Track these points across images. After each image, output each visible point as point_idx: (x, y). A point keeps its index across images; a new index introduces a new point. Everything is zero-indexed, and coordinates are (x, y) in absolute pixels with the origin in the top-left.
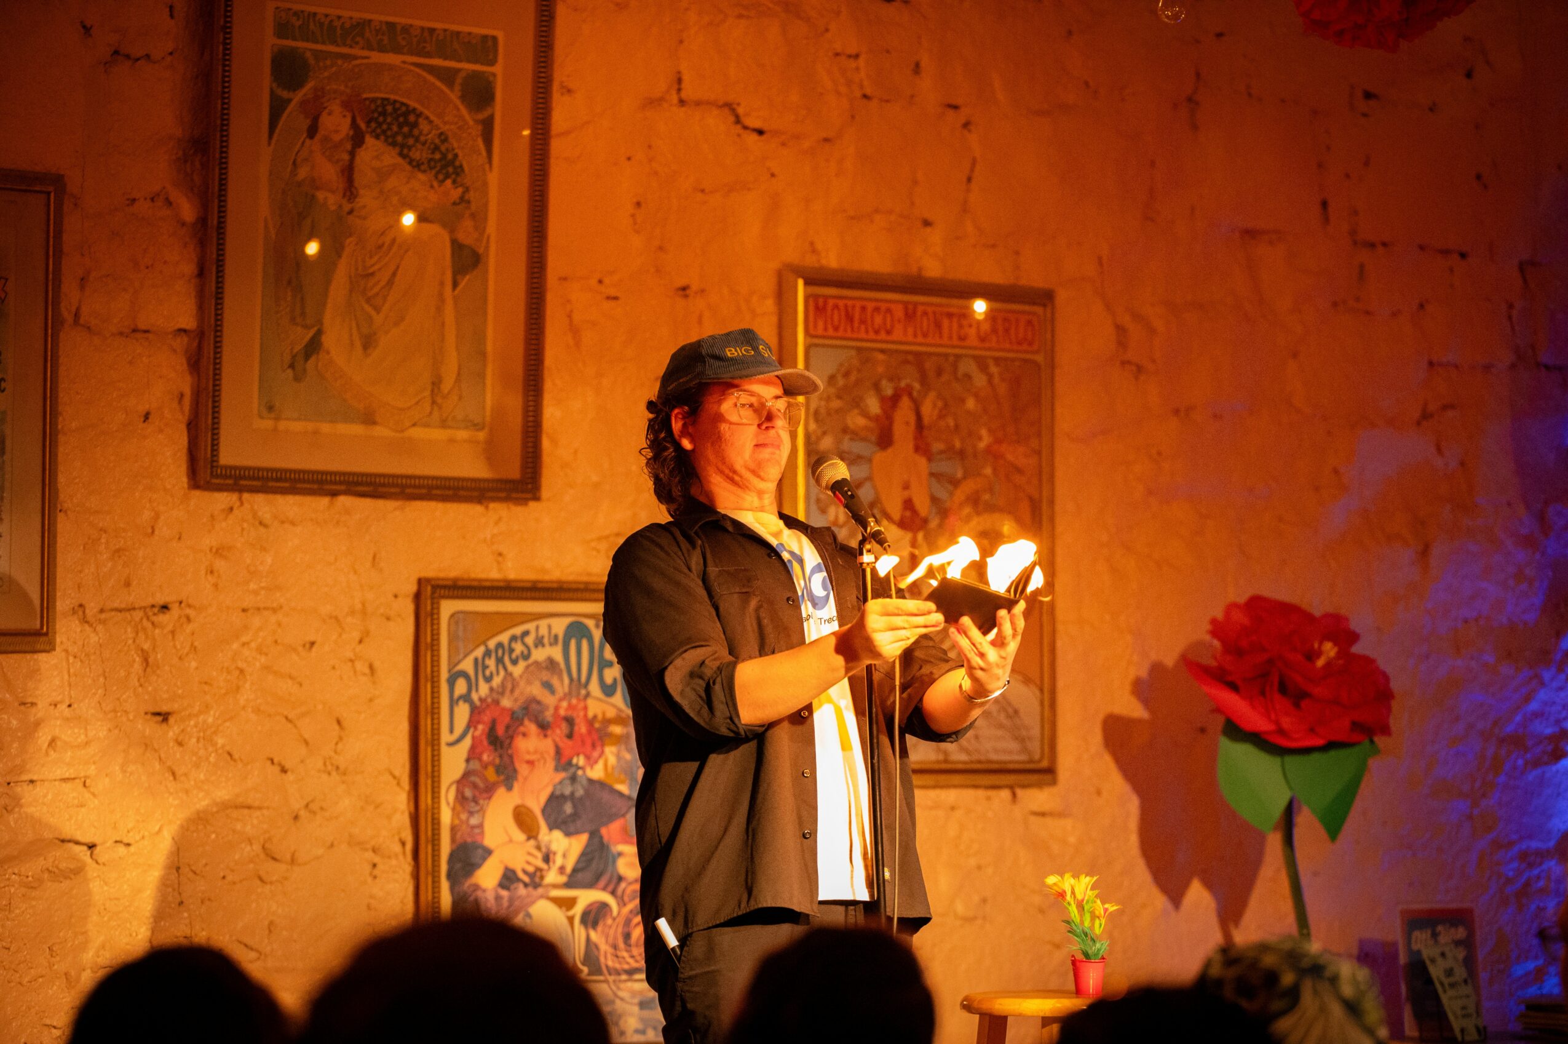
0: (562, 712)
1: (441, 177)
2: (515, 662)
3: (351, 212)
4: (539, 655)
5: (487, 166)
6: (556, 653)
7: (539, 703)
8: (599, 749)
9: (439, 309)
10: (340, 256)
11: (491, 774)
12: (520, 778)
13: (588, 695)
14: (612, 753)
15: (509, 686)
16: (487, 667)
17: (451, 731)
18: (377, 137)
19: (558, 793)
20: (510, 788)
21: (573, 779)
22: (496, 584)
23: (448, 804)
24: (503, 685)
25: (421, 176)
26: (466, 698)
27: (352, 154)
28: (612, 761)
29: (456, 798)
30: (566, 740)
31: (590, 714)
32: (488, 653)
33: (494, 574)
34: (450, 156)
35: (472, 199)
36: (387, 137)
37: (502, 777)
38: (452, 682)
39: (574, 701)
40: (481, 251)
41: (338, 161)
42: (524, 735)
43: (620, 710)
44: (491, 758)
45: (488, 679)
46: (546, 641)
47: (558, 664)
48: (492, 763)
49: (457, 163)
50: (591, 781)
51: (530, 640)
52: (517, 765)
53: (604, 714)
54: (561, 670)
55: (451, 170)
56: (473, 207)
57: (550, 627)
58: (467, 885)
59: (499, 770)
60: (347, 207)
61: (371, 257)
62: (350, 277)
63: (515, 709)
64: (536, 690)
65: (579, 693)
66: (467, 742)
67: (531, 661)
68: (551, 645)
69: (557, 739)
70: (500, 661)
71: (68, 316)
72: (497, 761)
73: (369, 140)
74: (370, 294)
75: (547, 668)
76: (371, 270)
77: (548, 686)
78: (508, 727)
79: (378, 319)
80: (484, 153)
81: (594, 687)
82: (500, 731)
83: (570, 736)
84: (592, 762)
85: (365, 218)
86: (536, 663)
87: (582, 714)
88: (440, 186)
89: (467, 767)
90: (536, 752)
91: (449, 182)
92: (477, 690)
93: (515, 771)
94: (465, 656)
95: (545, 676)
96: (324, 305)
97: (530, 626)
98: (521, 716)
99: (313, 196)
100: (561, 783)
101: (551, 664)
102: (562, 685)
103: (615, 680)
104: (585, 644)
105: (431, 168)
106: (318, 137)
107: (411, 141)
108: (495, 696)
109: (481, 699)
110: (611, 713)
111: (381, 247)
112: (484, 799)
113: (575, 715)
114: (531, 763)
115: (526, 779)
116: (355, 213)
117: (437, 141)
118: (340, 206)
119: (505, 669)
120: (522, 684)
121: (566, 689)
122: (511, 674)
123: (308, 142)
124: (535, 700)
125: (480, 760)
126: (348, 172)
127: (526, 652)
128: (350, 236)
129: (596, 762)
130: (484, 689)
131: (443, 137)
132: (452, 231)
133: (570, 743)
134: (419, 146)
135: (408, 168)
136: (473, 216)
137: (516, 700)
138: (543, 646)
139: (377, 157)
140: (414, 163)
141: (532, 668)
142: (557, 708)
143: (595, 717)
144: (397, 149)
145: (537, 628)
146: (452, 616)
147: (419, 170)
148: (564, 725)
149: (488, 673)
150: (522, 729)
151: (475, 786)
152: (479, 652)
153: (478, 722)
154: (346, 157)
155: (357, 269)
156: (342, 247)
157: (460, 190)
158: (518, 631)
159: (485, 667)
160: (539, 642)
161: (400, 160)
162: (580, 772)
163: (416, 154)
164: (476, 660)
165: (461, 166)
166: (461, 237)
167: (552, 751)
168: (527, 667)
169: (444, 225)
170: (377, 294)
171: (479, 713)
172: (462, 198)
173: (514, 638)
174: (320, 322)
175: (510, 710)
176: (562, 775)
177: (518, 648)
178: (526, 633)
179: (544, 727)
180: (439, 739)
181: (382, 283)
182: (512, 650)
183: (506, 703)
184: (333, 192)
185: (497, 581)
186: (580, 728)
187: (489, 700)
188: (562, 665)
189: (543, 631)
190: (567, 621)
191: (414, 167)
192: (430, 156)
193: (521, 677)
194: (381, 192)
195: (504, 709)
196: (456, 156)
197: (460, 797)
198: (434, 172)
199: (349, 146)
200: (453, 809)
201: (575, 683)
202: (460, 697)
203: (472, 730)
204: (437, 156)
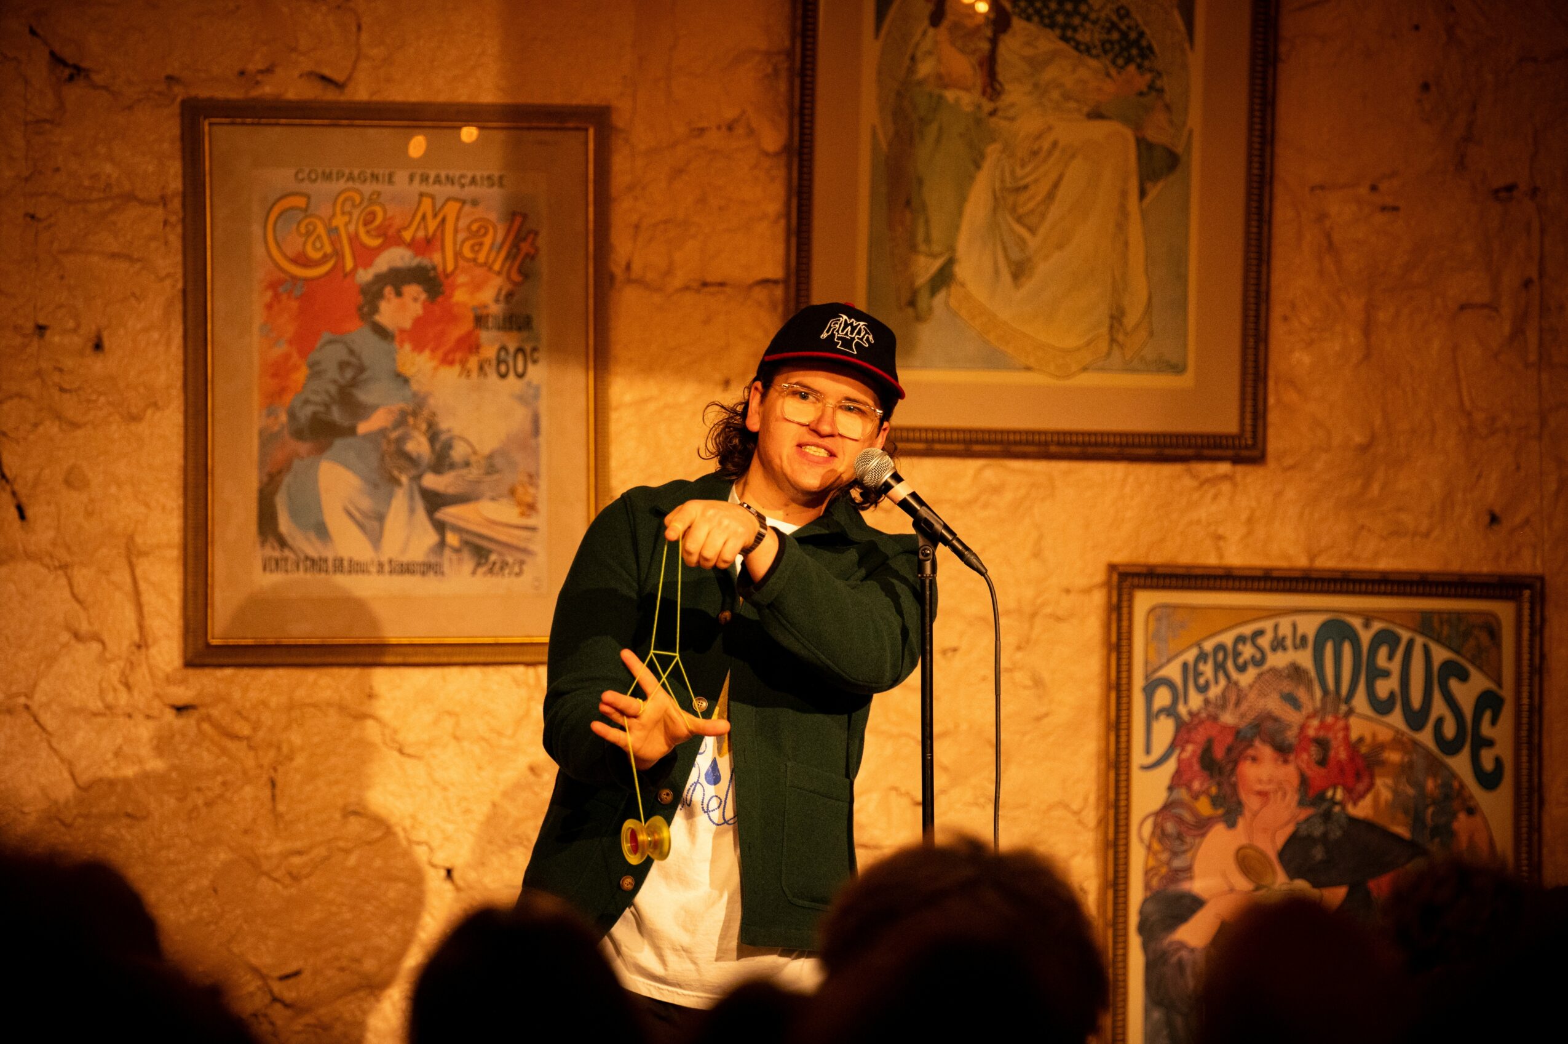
0: (1311, 732)
1: (1120, 61)
2: (1242, 669)
3: (993, 113)
4: (1278, 660)
5: (1187, 45)
6: (1305, 658)
7: (1276, 720)
8: (1366, 781)
9: (1121, 226)
10: (978, 167)
11: (1204, 807)
12: (1247, 813)
13: (1351, 712)
14: (1386, 786)
15: (1233, 699)
16: (1201, 674)
17: (1148, 751)
18: (1029, 19)
19: (1303, 832)
20: (1231, 824)
21: (1327, 816)
22: (1212, 572)
23: (1141, 840)
24: (1224, 696)
25: (1093, 63)
26: (1170, 711)
27: (994, 42)
28: (1386, 795)
29: (1153, 834)
30: (1316, 768)
31: (1354, 736)
32: (1202, 657)
33: (1212, 560)
34: (1133, 35)
35: (1166, 88)
36: (1042, 17)
37: (1220, 812)
38: (1149, 691)
39: (1329, 719)
40: (1179, 150)
41: (974, 52)
42: (1254, 759)
43: (1397, 731)
44: (1205, 786)
45: (1203, 689)
46: (1289, 642)
47: (1306, 672)
48: (1206, 792)
49: (1144, 43)
50: (1353, 821)
51: (1264, 642)
52: (1243, 796)
53: (1374, 736)
54: (1310, 681)
55: (1134, 52)
56: (1167, 97)
57: (1295, 627)
58: (1166, 942)
59: (1215, 802)
60: (988, 106)
61: (1023, 166)
62: (994, 192)
63: (1241, 727)
64: (1273, 704)
65: (1337, 710)
66: (1171, 765)
67: (1266, 667)
68: (1296, 648)
69: (1304, 766)
70: (1220, 667)
71: (618, 271)
72: (1214, 790)
73: (1017, 23)
74: (1021, 211)
75: (1289, 676)
76: (1022, 183)
77: (1291, 700)
78: (1229, 750)
79: (1033, 242)
80: (1182, 27)
81: (1360, 701)
82: (1219, 753)
83: (1323, 762)
84: (1356, 798)
85: (1012, 119)
86: (1274, 670)
87: (1340, 735)
88: (1119, 73)
89: (1169, 797)
90: (1270, 781)
91: (1132, 68)
92: (1186, 702)
93: (1240, 804)
94: (1169, 661)
95: (1287, 686)
96: (957, 228)
97: (1268, 625)
98: (1249, 735)
99: (941, 97)
100: (1307, 820)
101: (1296, 672)
102: (1312, 699)
103: (1392, 694)
104: (1347, 649)
105: (1105, 52)
106: (946, 23)
107: (1076, 21)
108: (1211, 709)
109: (1190, 713)
110: (1385, 735)
111: (1035, 153)
112: (1195, 836)
113: (1330, 735)
114: (1263, 794)
115: (1255, 815)
116: (1000, 113)
117: (1115, 18)
118: (979, 107)
119: (1228, 676)
120: (1252, 696)
121: (1318, 704)
122: (1236, 684)
123: (931, 31)
124: (1270, 717)
125: (1189, 788)
126: (989, 65)
127: (1258, 656)
128: (994, 140)
129: (1362, 796)
130: (1195, 701)
131: (1122, 12)
132: (1138, 127)
133: (1323, 771)
134: (1088, 25)
135: (1075, 53)
136: (1168, 108)
137: (1243, 716)
138: (1285, 649)
139: (1028, 44)
140: (1082, 47)
141: (1267, 677)
142: (1303, 728)
143: (1361, 740)
144: (1058, 32)
145: (1276, 627)
146: (1152, 610)
147: (1091, 55)
148: (1313, 749)
149: (1202, 681)
150: (1251, 752)
151: (1180, 820)
152: (1190, 656)
153: (1188, 742)
154: (985, 46)
155: (1003, 181)
156: (982, 156)
157: (1148, 76)
158: (1247, 630)
159: (1198, 674)
160: (1278, 644)
161: (1062, 45)
162: (1337, 809)
163: (1083, 36)
164: (1185, 666)
165: (1150, 48)
166: (1151, 135)
167: (1295, 781)
168: (1260, 675)
169: (1125, 120)
170: (1032, 211)
171: (1189, 731)
172: (1151, 87)
173: (1241, 639)
174: (952, 248)
175: (1231, 728)
176: (1310, 811)
177: (1248, 651)
178: (1260, 633)
179: (1283, 751)
180: (1128, 760)
181: (1039, 198)
182: (1237, 654)
183: (1228, 718)
184: (967, 89)
185: (1214, 568)
186: (1337, 753)
187: (1203, 715)
188: (1313, 674)
189: (1285, 629)
190: (1319, 619)
191: (1080, 51)
192: (1105, 36)
193: (1251, 686)
194: (1036, 86)
195: (1224, 728)
196: (1141, 34)
197: (1159, 831)
198: (1110, 56)
199: (989, 33)
200: (1149, 848)
201: (1332, 696)
202: (1162, 710)
203: (1177, 752)
204: (1115, 36)
